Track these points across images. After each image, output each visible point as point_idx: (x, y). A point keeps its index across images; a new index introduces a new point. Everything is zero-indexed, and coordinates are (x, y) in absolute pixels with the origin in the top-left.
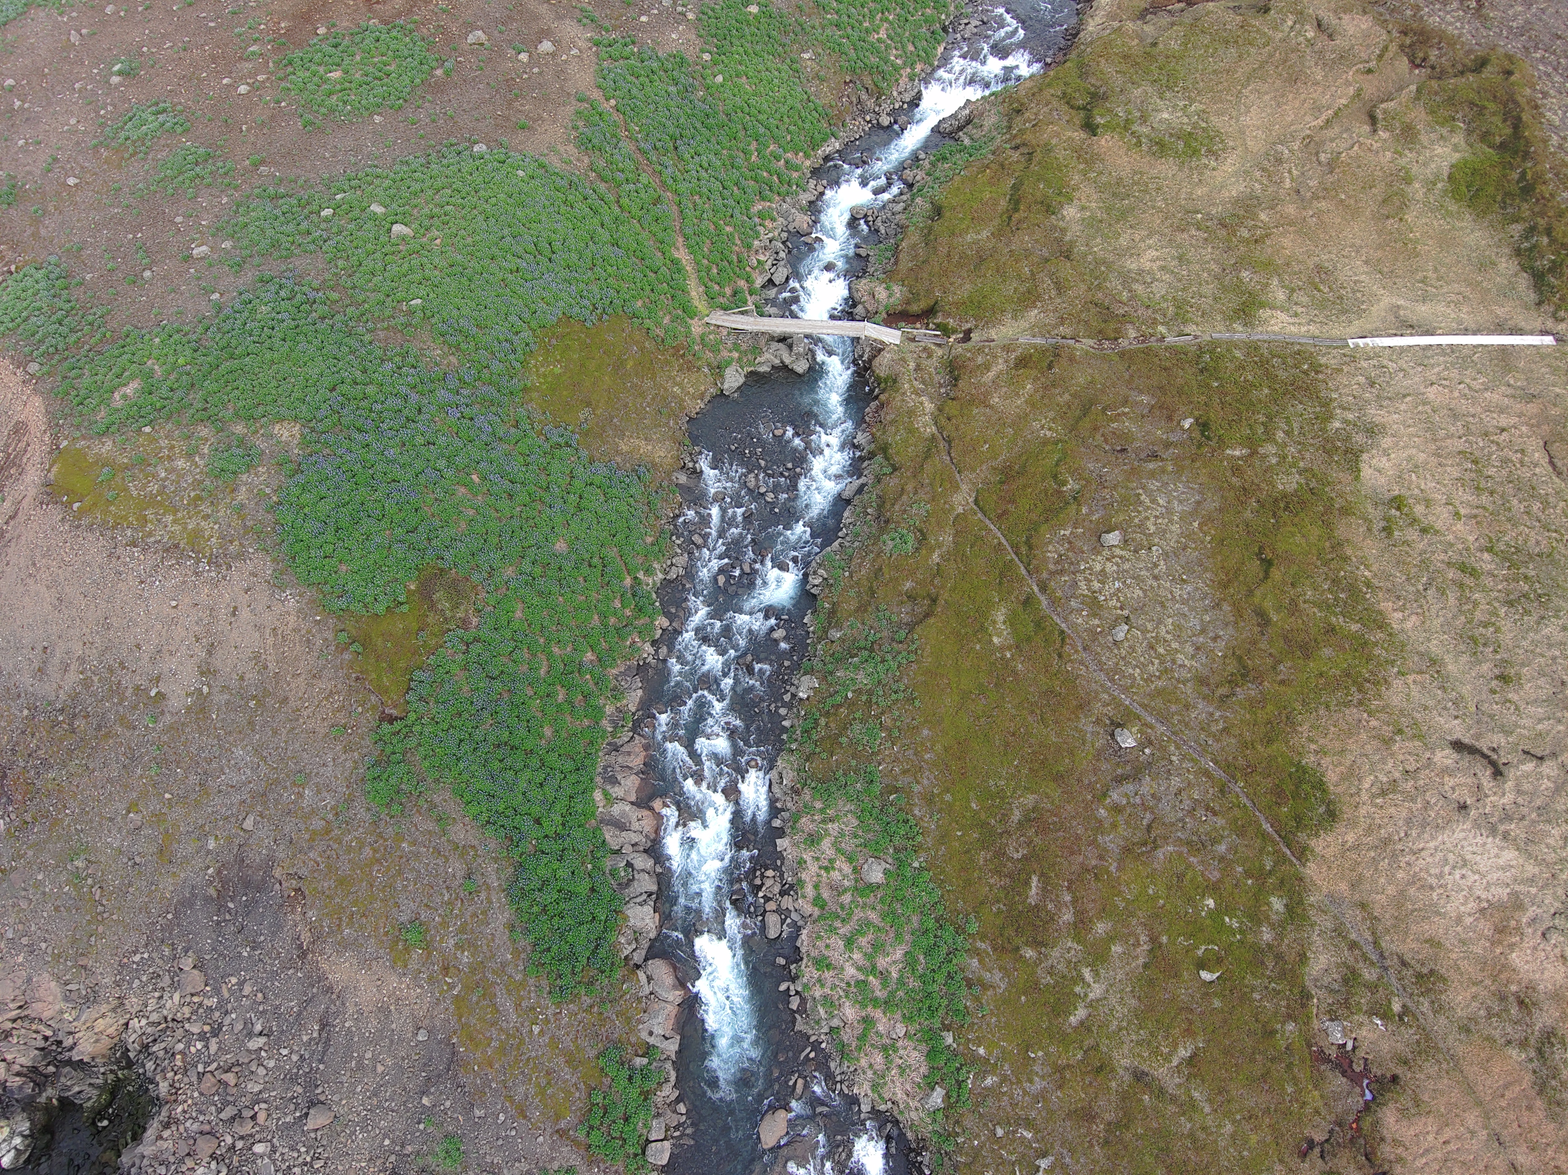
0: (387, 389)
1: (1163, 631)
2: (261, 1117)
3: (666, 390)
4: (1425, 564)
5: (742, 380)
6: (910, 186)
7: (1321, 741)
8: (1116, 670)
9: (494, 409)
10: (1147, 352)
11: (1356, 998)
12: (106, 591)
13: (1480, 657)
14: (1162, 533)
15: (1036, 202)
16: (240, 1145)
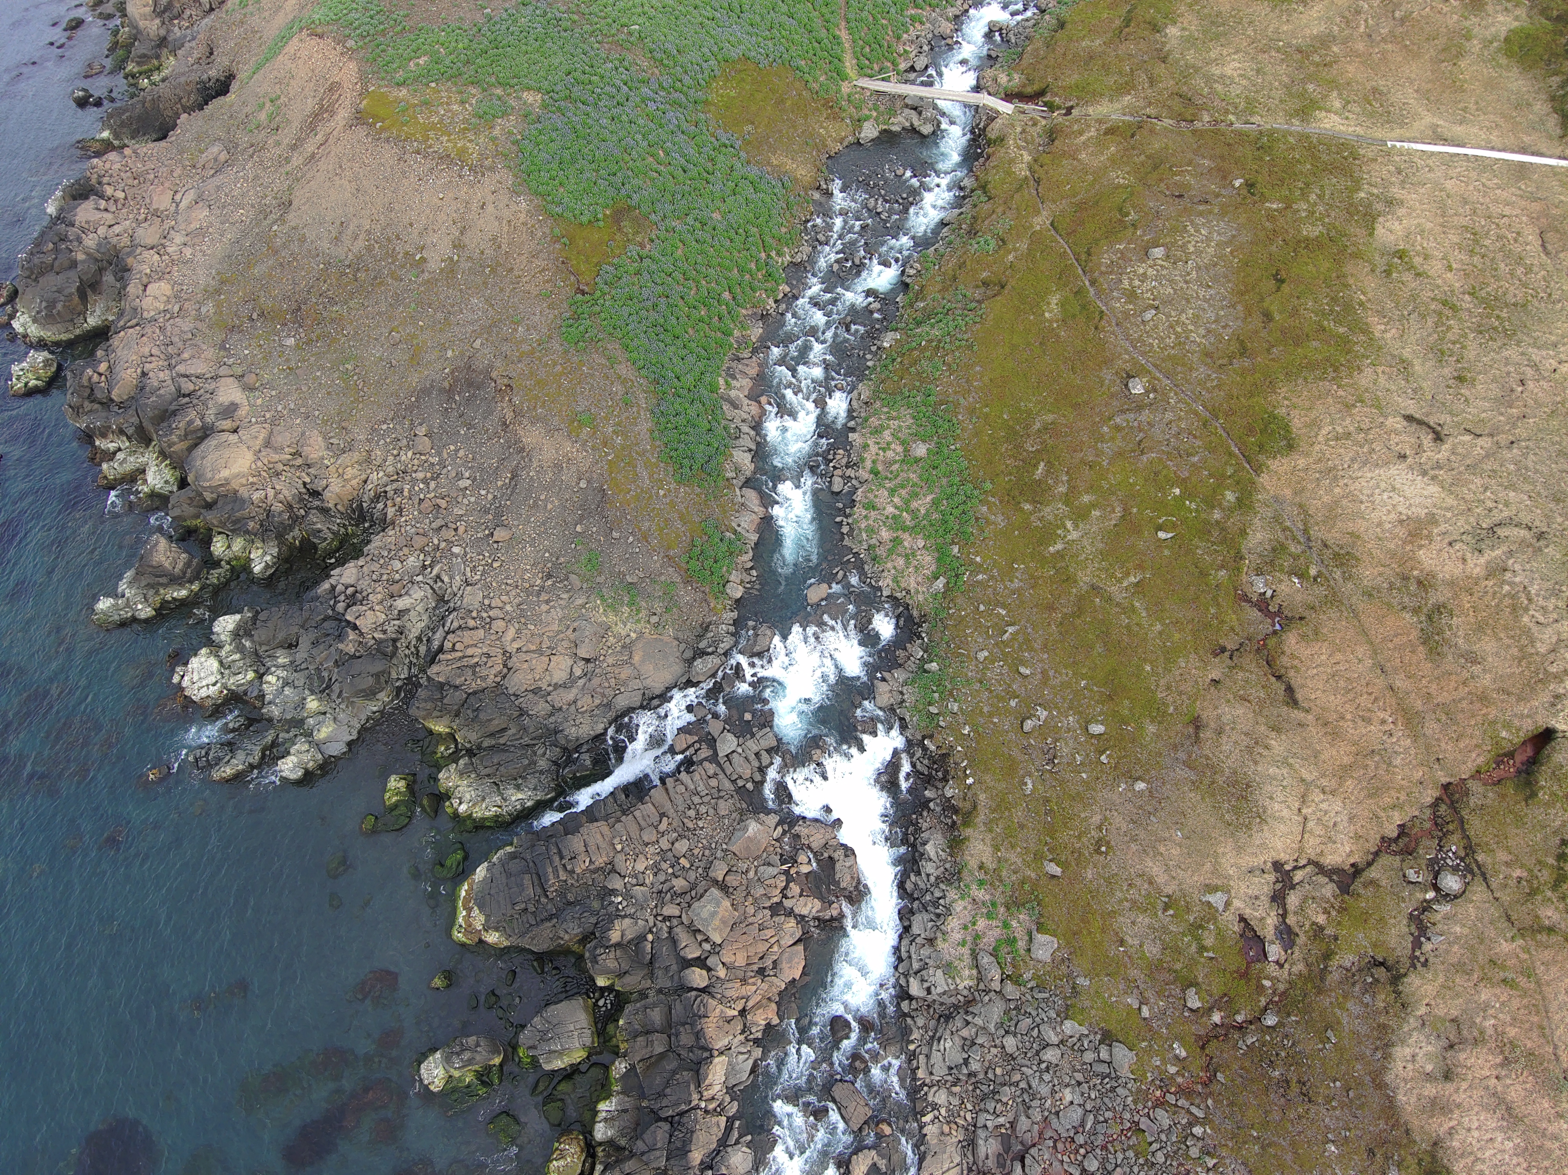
0: (606, 80)
1: (1183, 317)
2: (461, 530)
3: (814, 129)
4: (1414, 298)
5: (876, 134)
6: (1043, 11)
7: (1294, 400)
8: (1140, 339)
9: (681, 110)
10: (1216, 132)
11: (1281, 561)
12: (394, 185)
13: (1444, 364)
14: (1199, 253)
15: (1145, 22)
16: (443, 545)
